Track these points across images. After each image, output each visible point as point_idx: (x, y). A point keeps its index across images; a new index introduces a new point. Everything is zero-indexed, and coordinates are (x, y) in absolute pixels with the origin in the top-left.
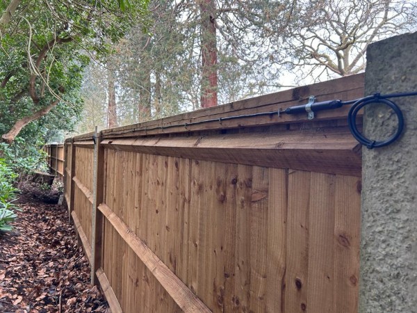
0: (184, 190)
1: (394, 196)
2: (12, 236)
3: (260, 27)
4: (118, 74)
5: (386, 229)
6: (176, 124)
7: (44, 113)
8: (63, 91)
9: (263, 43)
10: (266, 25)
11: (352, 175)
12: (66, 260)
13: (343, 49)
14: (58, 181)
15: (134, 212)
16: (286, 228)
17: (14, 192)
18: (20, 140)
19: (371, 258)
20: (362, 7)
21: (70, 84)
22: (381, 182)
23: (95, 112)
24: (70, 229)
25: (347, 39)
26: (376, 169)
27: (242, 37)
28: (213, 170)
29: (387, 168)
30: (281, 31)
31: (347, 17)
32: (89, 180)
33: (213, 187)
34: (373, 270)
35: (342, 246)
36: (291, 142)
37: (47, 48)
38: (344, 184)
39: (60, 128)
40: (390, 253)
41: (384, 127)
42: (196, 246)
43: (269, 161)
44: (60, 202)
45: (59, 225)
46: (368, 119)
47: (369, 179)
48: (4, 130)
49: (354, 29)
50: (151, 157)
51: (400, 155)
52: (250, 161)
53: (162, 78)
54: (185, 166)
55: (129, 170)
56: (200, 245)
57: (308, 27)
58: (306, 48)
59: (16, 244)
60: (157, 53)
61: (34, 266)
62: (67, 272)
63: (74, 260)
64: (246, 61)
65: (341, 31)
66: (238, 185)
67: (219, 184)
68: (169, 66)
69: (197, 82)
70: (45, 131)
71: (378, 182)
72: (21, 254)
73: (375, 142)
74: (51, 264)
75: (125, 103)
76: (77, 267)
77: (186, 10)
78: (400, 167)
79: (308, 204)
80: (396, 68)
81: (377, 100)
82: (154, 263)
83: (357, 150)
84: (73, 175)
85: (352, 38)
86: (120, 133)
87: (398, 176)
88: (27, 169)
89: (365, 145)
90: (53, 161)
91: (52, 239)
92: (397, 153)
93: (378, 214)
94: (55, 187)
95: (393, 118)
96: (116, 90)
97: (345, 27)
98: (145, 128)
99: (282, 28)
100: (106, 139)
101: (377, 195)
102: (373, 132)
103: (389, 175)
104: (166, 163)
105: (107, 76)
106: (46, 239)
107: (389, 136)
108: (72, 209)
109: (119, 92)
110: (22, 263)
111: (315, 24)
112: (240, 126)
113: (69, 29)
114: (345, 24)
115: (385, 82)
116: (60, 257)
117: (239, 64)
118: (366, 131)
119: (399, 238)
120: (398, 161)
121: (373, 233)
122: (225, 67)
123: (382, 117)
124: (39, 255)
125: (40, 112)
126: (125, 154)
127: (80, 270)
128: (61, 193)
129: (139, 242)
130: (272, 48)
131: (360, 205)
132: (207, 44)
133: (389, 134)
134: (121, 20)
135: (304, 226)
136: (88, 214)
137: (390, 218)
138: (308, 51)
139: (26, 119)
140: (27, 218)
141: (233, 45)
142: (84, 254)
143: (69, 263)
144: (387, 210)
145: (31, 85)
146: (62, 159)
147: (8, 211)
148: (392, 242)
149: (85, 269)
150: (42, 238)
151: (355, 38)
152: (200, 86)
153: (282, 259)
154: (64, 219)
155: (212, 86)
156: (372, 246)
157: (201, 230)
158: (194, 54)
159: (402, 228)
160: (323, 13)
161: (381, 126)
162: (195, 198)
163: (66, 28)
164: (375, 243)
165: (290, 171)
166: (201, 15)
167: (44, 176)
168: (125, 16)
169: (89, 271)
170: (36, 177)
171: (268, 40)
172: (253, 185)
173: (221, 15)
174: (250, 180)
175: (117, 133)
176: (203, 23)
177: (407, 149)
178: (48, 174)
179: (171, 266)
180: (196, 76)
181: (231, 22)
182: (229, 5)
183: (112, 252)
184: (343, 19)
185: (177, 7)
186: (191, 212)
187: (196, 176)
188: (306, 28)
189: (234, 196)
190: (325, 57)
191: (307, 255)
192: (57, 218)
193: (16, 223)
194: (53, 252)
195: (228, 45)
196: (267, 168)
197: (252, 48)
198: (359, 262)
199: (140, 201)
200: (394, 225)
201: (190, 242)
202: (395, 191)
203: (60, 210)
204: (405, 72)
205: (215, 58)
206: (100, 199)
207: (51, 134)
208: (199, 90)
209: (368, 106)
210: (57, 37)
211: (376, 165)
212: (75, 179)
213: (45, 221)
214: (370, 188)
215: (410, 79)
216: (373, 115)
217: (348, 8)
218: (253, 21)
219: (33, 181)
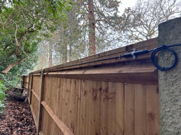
0: (78, 94)
1: (174, 93)
2: (3, 116)
3: (114, 27)
4: (53, 46)
5: (171, 110)
6: (75, 64)
7: (21, 62)
8: (29, 52)
9: (115, 33)
10: (116, 26)
11: (154, 85)
12: (26, 127)
13: (149, 36)
14: (25, 91)
15: (56, 104)
16: (124, 111)
17: (6, 96)
18: (10, 73)
19: (165, 125)
20: (157, 19)
21: (32, 50)
22: (168, 87)
23: (43, 62)
24: (29, 113)
25: (150, 32)
26: (165, 81)
27: (106, 31)
28: (91, 84)
29: (171, 80)
30: (122, 29)
31: (150, 23)
32: (38, 90)
33: (91, 92)
34: (166, 131)
35: (150, 119)
36: (125, 70)
37: (23, 35)
38: (151, 89)
39: (27, 68)
40: (174, 121)
41: (168, 60)
42: (83, 120)
43: (116, 79)
44: (26, 101)
45: (24, 111)
46: (160, 57)
47: (162, 85)
48: (3, 69)
49: (153, 28)
50: (64, 79)
51: (176, 73)
52: (107, 79)
53: (72, 48)
54: (79, 82)
55: (55, 86)
56: (85, 119)
57: (134, 27)
58: (133, 35)
59: (4, 119)
60: (70, 38)
61: (12, 130)
62: (26, 132)
63: (30, 127)
64: (108, 41)
65: (148, 29)
66: (102, 91)
67: (93, 90)
68: (75, 43)
69: (87, 49)
70: (21, 69)
71: (166, 86)
72: (6, 124)
73: (164, 68)
74: (19, 129)
75: (56, 58)
76: (31, 130)
77: (83, 20)
78: (177, 79)
79: (134, 99)
80: (172, 34)
81: (164, 48)
82: (64, 128)
83: (156, 72)
84: (32, 88)
85: (153, 32)
86: (52, 69)
87: (176, 84)
88: (12, 86)
89: (160, 69)
90: (24, 83)
91: (21, 117)
92: (175, 73)
93: (167, 102)
94: (24, 94)
95: (172, 56)
96: (52, 53)
97: (150, 27)
98: (62, 67)
99: (123, 27)
100: (46, 72)
101: (166, 93)
102: (163, 63)
103: (172, 83)
104: (71, 82)
105: (49, 47)
106: (18, 117)
107: (171, 65)
108: (30, 104)
109: (54, 54)
110: (6, 128)
111: (137, 26)
112: (102, 63)
113: (33, 27)
114: (150, 26)
115: (168, 40)
116: (23, 126)
117: (105, 42)
118: (160, 63)
119: (178, 114)
120: (176, 77)
121: (165, 112)
122: (99, 43)
123: (167, 56)
124: (14, 125)
125: (19, 61)
126: (53, 78)
127: (32, 132)
128: (26, 97)
129: (58, 118)
130: (119, 35)
131: (158, 99)
132: (91, 34)
133: (170, 64)
134: (55, 23)
135: (132, 109)
136: (37, 106)
137: (173, 104)
138: (134, 37)
139: (13, 64)
140: (10, 108)
141: (102, 34)
142: (34, 124)
143: (27, 128)
144: (171, 100)
145: (16, 50)
146: (28, 82)
147: (2, 104)
148: (175, 116)
149: (34, 131)
150: (16, 117)
151: (154, 32)
152: (88, 51)
153: (122, 125)
154: (26, 108)
155: (93, 51)
156: (165, 118)
157: (85, 112)
158: (86, 38)
159: (179, 109)
160: (140, 22)
161: (167, 60)
162: (83, 97)
163: (32, 27)
164: (166, 117)
165: (125, 84)
166: (89, 22)
167: (19, 89)
168: (56, 22)
169: (36, 132)
170: (16, 90)
171: (117, 32)
172: (109, 91)
173: (97, 22)
174: (108, 88)
175: (51, 69)
176: (90, 26)
177: (179, 71)
178: (21, 88)
179: (72, 129)
180: (87, 47)
181: (102, 25)
182: (100, 18)
183: (46, 123)
184: (148, 24)
185: (79, 19)
186: (81, 104)
187: (84, 87)
188: (133, 28)
189: (100, 96)
190: (142, 39)
191: (134, 124)
192: (24, 108)
193: (5, 110)
194: (20, 123)
195: (100, 34)
196: (115, 82)
197: (110, 35)
198: (159, 126)
199: (59, 99)
200: (175, 108)
201: (80, 118)
202: (175, 91)
203: (25, 104)
204: (177, 35)
205: (95, 40)
206: (42, 99)
207: (24, 71)
208: (88, 53)
209: (160, 51)
210: (28, 30)
211: (165, 79)
212: (32, 90)
213: (18, 109)
214: (163, 90)
215: (179, 38)
216: (163, 55)
217: (151, 20)
218: (111, 25)
219: (15, 91)
